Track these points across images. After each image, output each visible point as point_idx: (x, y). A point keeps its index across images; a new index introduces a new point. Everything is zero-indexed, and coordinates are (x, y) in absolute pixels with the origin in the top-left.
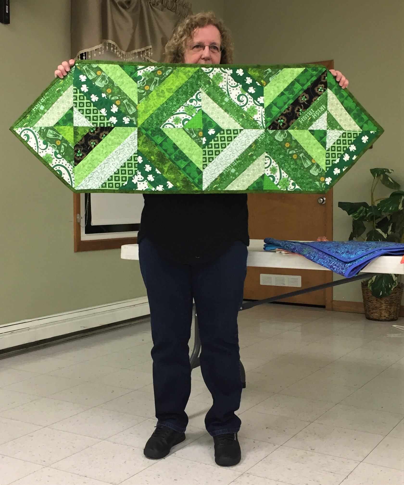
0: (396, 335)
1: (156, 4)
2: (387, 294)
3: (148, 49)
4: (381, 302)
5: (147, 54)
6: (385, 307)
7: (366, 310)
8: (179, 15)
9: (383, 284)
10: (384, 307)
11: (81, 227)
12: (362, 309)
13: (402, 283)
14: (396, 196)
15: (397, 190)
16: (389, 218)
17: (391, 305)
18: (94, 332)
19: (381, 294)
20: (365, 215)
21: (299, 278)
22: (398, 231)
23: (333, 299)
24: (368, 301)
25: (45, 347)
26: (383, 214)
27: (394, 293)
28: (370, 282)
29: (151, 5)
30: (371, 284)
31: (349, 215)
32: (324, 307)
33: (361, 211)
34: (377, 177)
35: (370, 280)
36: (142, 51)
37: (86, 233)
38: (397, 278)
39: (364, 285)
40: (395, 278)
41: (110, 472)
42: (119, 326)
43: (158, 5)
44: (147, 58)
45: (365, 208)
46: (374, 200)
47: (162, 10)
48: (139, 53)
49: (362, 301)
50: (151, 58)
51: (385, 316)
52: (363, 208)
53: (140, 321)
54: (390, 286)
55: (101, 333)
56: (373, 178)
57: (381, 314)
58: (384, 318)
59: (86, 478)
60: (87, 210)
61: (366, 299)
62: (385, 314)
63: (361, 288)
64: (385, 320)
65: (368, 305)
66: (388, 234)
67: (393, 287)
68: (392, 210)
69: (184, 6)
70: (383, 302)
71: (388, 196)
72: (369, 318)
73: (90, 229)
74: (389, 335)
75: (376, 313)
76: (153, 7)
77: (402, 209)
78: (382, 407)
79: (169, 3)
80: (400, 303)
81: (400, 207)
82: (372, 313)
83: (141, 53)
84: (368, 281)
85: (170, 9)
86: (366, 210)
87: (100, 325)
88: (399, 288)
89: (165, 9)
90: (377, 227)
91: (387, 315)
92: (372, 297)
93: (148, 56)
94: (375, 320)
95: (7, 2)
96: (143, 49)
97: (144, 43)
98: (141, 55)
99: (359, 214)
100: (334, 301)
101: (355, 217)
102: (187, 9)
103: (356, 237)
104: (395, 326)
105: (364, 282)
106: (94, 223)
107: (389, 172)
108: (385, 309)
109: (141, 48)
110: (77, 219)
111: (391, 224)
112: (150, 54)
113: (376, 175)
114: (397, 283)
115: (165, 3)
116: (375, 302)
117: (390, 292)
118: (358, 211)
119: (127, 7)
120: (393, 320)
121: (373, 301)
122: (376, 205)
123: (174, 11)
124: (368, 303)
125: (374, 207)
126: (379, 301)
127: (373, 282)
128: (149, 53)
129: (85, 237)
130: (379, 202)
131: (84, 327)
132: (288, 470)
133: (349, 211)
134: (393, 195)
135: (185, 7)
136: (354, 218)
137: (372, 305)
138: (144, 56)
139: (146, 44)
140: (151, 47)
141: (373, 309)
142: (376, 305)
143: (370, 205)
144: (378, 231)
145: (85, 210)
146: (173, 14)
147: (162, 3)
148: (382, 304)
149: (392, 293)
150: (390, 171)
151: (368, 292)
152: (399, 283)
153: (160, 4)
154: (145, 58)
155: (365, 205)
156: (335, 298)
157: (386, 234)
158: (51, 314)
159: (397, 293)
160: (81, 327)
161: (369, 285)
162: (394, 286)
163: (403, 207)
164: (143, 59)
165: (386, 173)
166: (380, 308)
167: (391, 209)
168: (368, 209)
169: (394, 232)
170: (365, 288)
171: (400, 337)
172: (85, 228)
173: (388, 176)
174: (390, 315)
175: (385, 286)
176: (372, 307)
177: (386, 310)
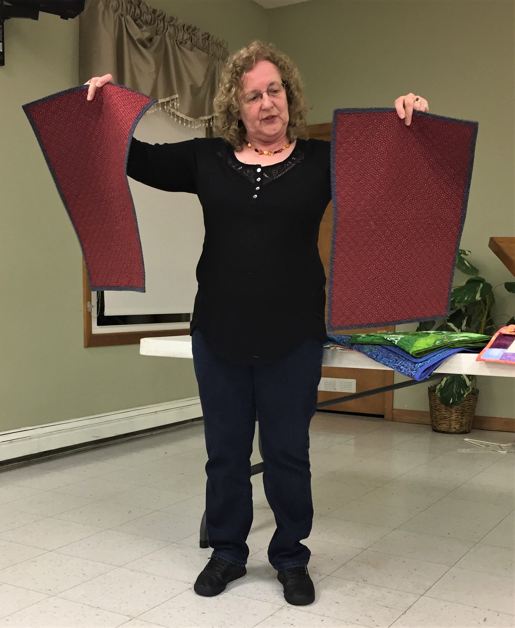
0: (468, 451)
1: (184, 42)
2: (459, 402)
3: (174, 99)
4: (450, 411)
5: (173, 104)
6: (456, 417)
7: (433, 421)
8: (212, 56)
9: (454, 390)
10: (454, 417)
11: (92, 318)
12: (428, 420)
13: (477, 389)
14: (474, 283)
15: (475, 277)
16: (463, 310)
17: (463, 414)
18: (108, 443)
19: (451, 401)
21: (353, 382)
22: (475, 326)
23: (394, 408)
24: (436, 410)
25: (50, 459)
26: (456, 305)
27: (467, 400)
28: (438, 387)
29: (178, 43)
30: (439, 390)
32: (382, 416)
35: (438, 384)
36: (167, 101)
37: (98, 325)
38: (470, 382)
39: (431, 391)
40: (468, 383)
41: (126, 603)
42: (137, 436)
43: (186, 43)
44: (172, 110)
47: (191, 50)
48: (163, 104)
49: (428, 409)
50: (177, 111)
51: (455, 428)
53: (163, 431)
54: (462, 392)
55: (116, 444)
57: (451, 425)
58: (453, 430)
59: (98, 609)
60: (99, 296)
61: (433, 408)
62: (455, 426)
63: (427, 394)
64: (455, 433)
65: (436, 415)
66: (462, 329)
67: (466, 394)
68: (467, 300)
69: (219, 45)
70: (453, 411)
71: (463, 283)
72: (435, 430)
73: (103, 321)
74: (460, 451)
75: (446, 424)
76: (180, 46)
77: (480, 299)
78: (449, 534)
79: (200, 41)
80: (474, 413)
81: (478, 297)
82: (440, 424)
83: (166, 103)
84: (436, 386)
85: (201, 48)
87: (115, 435)
88: (473, 394)
89: (195, 48)
90: (449, 321)
91: (457, 427)
92: (440, 405)
93: (174, 108)
94: (443, 432)
95: (1, 39)
96: (168, 99)
97: (169, 91)
98: (166, 107)
100: (395, 409)
102: (222, 49)
104: (467, 439)
105: (431, 386)
106: (108, 312)
107: (465, 254)
108: (456, 419)
109: (165, 97)
110: (87, 308)
111: (466, 318)
112: (177, 105)
114: (471, 390)
115: (196, 40)
116: (443, 411)
117: (462, 399)
119: (149, 45)
120: (465, 432)
121: (441, 410)
123: (206, 51)
124: (436, 412)
126: (448, 410)
127: (442, 387)
128: (175, 104)
129: (97, 330)
131: (97, 437)
132: (337, 604)
134: (469, 282)
135: (219, 47)
137: (440, 415)
138: (169, 108)
139: (172, 93)
140: (177, 96)
141: (441, 420)
142: (445, 415)
144: (450, 326)
145: (97, 297)
146: (204, 55)
147: (191, 41)
148: (452, 413)
149: (465, 401)
150: (467, 253)
151: (435, 399)
152: (473, 388)
153: (189, 42)
154: (170, 110)
156: (396, 406)
157: (460, 330)
158: (56, 421)
159: (471, 401)
160: (93, 437)
161: (437, 391)
162: (467, 392)
163: (480, 296)
164: (168, 111)
165: (462, 255)
166: (450, 418)
167: (466, 298)
169: (470, 328)
170: (432, 394)
171: (473, 452)
172: (97, 318)
173: (464, 259)
174: (462, 426)
175: (456, 391)
176: (441, 417)
177: (456, 421)
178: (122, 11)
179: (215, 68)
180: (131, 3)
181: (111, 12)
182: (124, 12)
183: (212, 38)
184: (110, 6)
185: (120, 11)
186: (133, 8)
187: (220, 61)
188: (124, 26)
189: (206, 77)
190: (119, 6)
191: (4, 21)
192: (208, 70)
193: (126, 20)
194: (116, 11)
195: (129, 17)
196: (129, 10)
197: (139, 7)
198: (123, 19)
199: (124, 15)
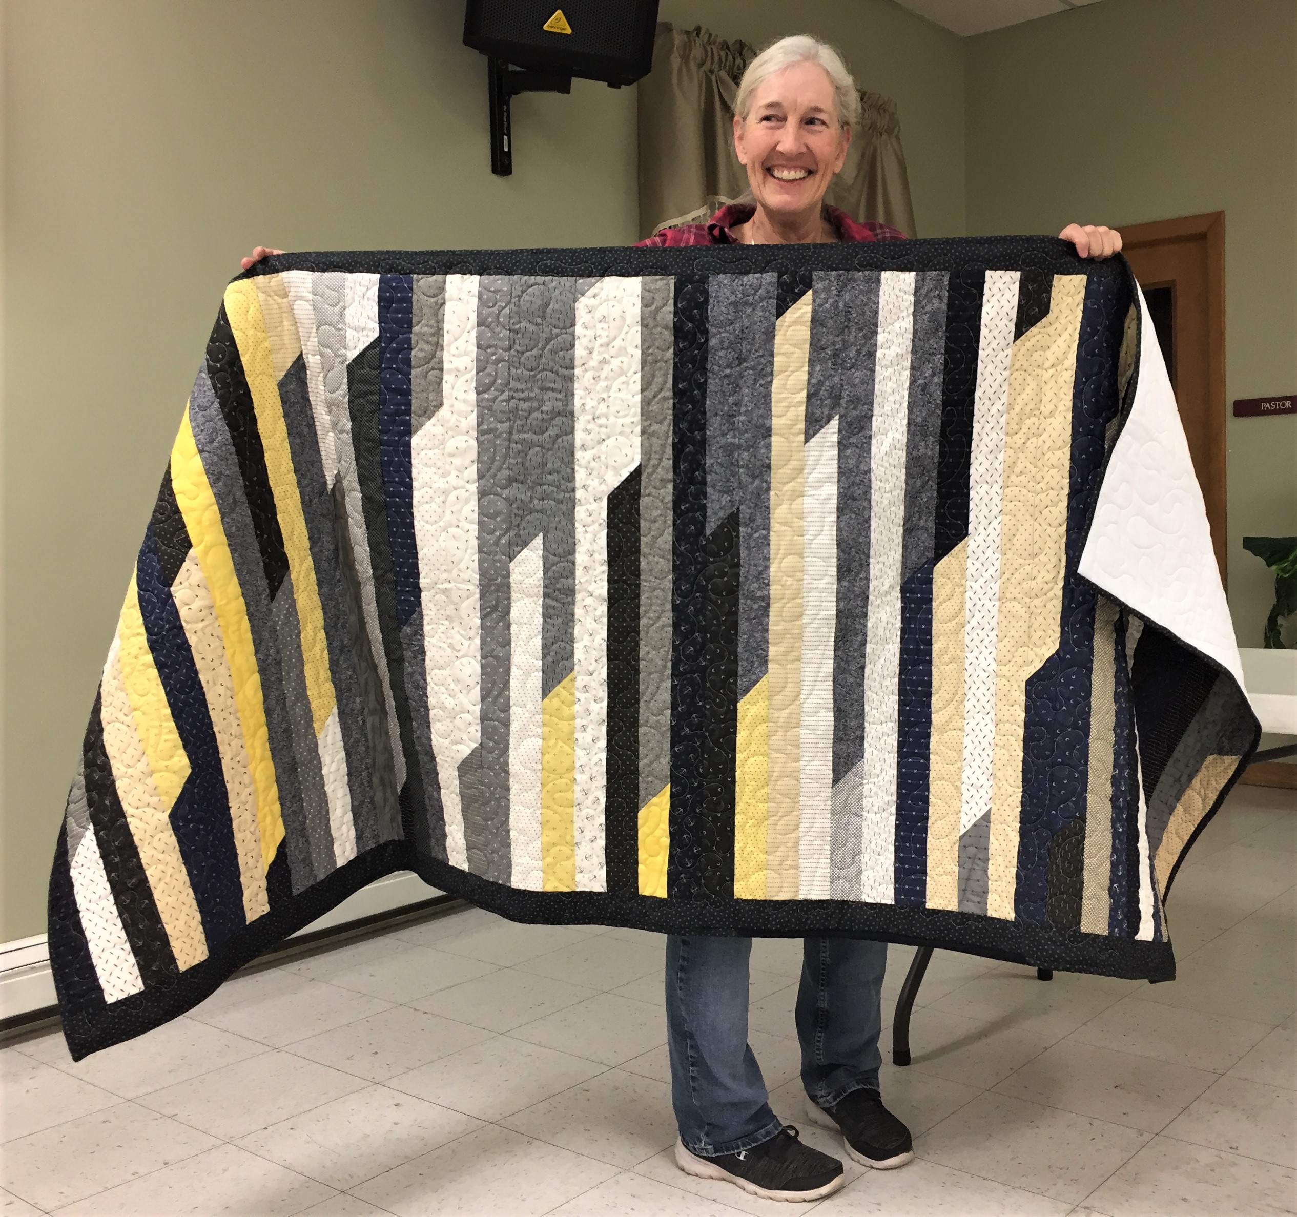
8: (870, 130)
31: (1269, 565)
69: (883, 109)
95: (505, 129)
99: (1294, 563)
101: (1284, 570)
102: (889, 116)
103: (1283, 615)
118: (1291, 558)
133: (1270, 557)
135: (881, 111)
136: (1280, 574)
178: (712, 63)
179: (875, 150)
180: (728, 48)
181: (693, 66)
182: (716, 67)
183: (869, 98)
184: (691, 57)
185: (709, 62)
186: (730, 58)
187: (884, 136)
188: (716, 90)
189: (859, 167)
190: (706, 56)
191: (509, 98)
192: (863, 156)
193: (720, 80)
194: (701, 65)
195: (723, 74)
196: (723, 60)
197: (741, 55)
198: (713, 78)
199: (716, 70)
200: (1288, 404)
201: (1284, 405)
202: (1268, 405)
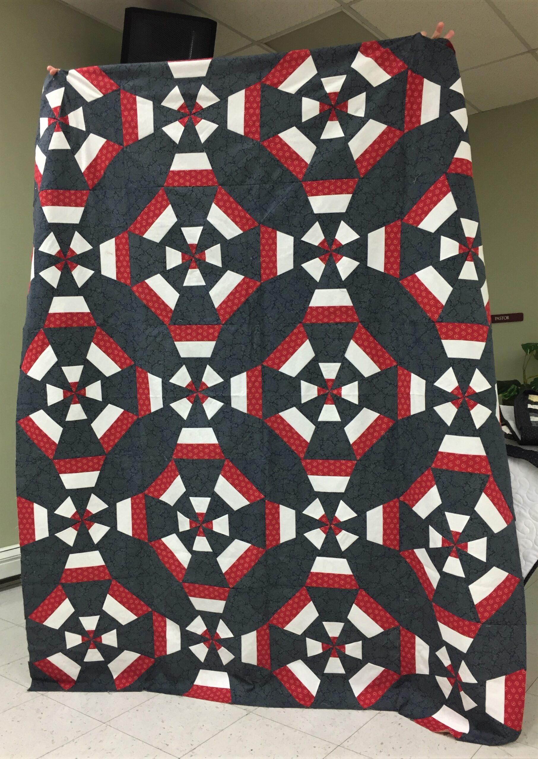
20: (516, 394)
33: (513, 390)
34: (529, 353)
45: (516, 387)
46: (527, 378)
52: (514, 387)
56: (525, 353)
86: (518, 389)
99: (510, 392)
101: (505, 396)
113: (529, 351)
118: (509, 390)
122: (529, 383)
125: (527, 385)
130: (532, 380)
136: (504, 398)
143: (522, 383)
155: (516, 382)
168: (519, 388)
200: (507, 318)
201: (505, 318)
202: (498, 318)
